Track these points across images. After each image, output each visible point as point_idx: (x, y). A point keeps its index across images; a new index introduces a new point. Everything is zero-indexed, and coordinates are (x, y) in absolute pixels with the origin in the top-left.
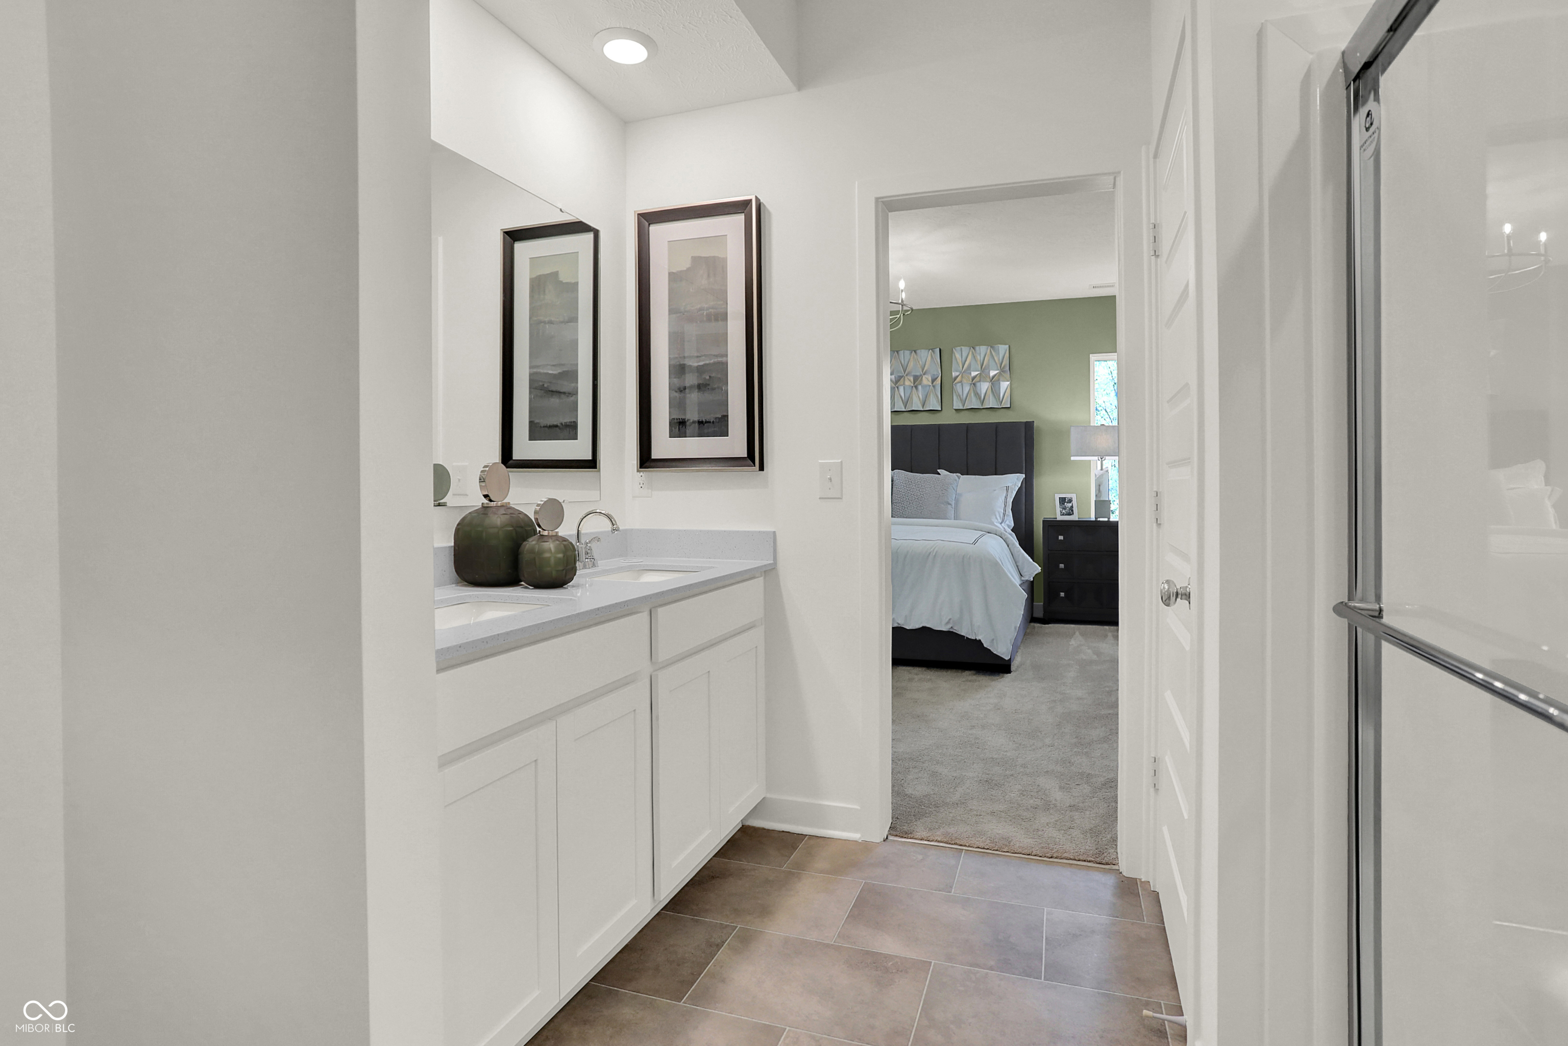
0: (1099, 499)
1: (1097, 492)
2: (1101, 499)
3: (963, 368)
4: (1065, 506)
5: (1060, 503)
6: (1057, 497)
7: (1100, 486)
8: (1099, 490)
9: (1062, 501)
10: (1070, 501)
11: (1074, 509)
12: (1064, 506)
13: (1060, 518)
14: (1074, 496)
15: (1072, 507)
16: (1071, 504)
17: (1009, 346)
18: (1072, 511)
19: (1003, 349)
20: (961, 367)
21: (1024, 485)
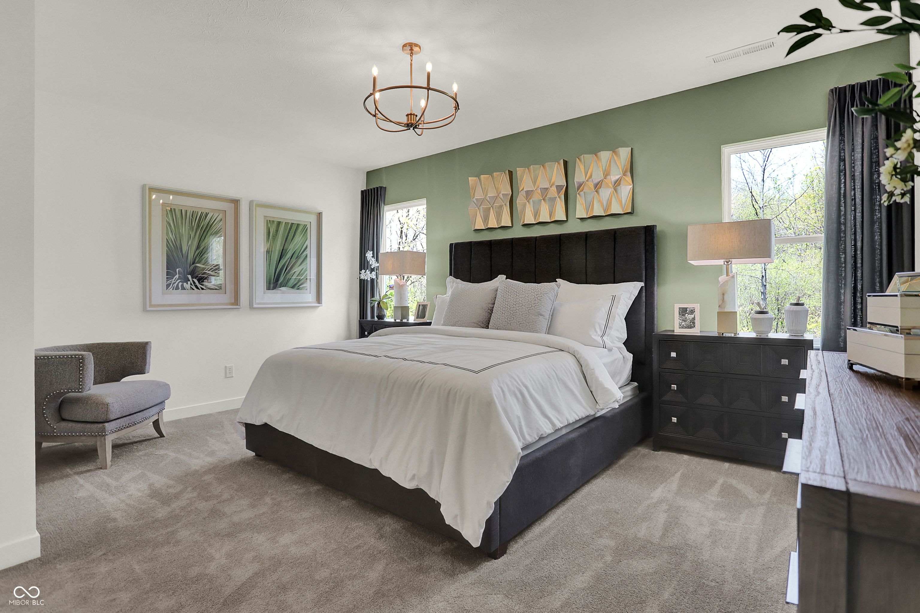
0: (723, 311)
1: (721, 302)
2: (726, 310)
3: (586, 177)
4: (686, 318)
5: (679, 314)
6: (677, 307)
7: (723, 294)
8: (723, 300)
9: (683, 311)
10: (692, 312)
11: (696, 321)
12: (684, 317)
13: (678, 331)
14: (697, 307)
15: (694, 319)
16: (693, 316)
17: (632, 149)
18: (694, 323)
19: (624, 153)
20: (584, 177)
21: (644, 294)
